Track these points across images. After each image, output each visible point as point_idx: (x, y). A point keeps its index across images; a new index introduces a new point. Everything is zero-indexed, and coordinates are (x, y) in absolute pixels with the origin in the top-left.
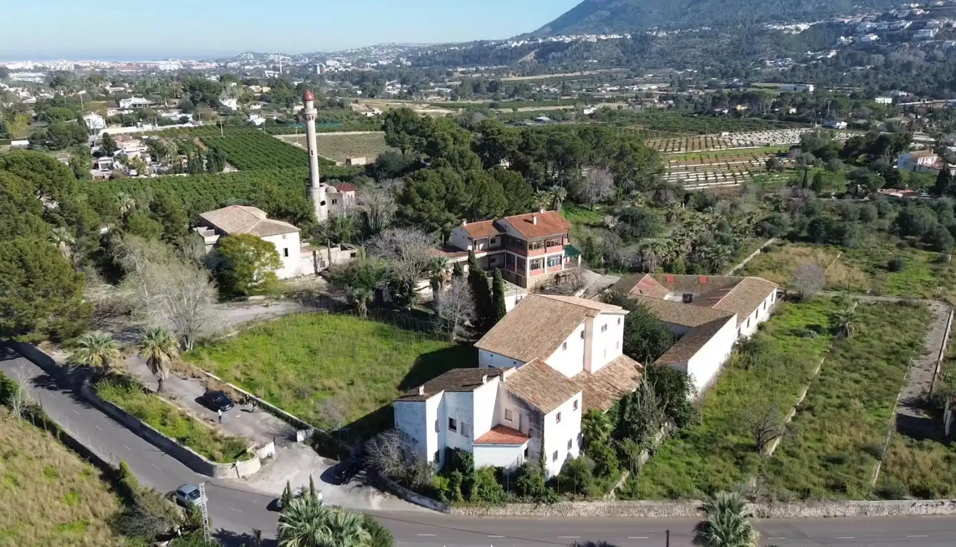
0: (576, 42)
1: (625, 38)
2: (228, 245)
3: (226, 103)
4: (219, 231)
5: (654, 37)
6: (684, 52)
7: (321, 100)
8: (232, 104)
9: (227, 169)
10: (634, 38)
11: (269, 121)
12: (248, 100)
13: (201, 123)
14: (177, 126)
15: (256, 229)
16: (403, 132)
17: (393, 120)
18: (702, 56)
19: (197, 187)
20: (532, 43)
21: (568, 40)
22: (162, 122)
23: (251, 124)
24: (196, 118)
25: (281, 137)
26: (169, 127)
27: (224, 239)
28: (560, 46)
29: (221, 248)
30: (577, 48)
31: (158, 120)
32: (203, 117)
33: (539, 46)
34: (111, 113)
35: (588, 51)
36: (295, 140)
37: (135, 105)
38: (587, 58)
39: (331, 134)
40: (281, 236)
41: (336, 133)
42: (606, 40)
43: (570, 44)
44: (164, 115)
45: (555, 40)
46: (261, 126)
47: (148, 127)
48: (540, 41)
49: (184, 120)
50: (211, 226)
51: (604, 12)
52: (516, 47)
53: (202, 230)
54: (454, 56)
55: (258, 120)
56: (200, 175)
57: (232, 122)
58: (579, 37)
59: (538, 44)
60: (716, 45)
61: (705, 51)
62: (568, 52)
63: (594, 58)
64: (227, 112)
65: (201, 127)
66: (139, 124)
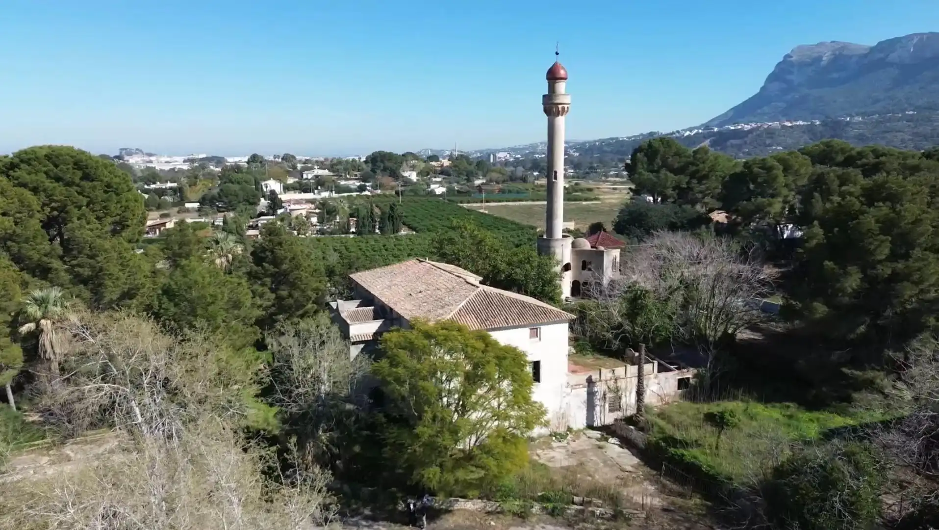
0: (758, 128)
1: (813, 124)
2: (404, 355)
3: (406, 174)
4: (383, 312)
5: (848, 123)
6: (888, 136)
7: (503, 174)
8: (413, 176)
9: (404, 232)
10: (824, 124)
11: (450, 191)
12: (428, 174)
13: (379, 192)
14: (354, 194)
15: (469, 309)
16: (663, 171)
17: (646, 155)
18: (912, 140)
19: (364, 249)
20: (706, 131)
21: (747, 127)
22: (340, 190)
23: (432, 193)
24: (375, 187)
25: (465, 205)
26: (346, 194)
27: (393, 337)
28: (737, 134)
29: (384, 363)
30: (759, 135)
31: (336, 187)
32: (381, 186)
33: (714, 134)
34: (291, 181)
35: (772, 138)
36: (481, 208)
37: (317, 176)
38: (770, 145)
39: (517, 203)
40: (526, 331)
41: (524, 203)
42: (791, 127)
43: (750, 131)
44: (343, 183)
45: (732, 128)
46: (442, 195)
47: (325, 194)
48: (716, 129)
49: (362, 189)
50: (367, 299)
51: (779, 104)
52: (689, 136)
53: (347, 308)
54: (622, 146)
55: (439, 190)
56: (369, 236)
57: (411, 191)
58: (759, 124)
59: (714, 133)
60: (929, 128)
61: (916, 134)
62: (748, 140)
63: (778, 145)
64: (407, 182)
65: (379, 195)
66: (316, 191)
